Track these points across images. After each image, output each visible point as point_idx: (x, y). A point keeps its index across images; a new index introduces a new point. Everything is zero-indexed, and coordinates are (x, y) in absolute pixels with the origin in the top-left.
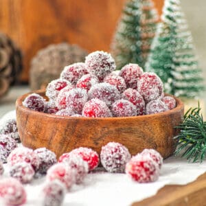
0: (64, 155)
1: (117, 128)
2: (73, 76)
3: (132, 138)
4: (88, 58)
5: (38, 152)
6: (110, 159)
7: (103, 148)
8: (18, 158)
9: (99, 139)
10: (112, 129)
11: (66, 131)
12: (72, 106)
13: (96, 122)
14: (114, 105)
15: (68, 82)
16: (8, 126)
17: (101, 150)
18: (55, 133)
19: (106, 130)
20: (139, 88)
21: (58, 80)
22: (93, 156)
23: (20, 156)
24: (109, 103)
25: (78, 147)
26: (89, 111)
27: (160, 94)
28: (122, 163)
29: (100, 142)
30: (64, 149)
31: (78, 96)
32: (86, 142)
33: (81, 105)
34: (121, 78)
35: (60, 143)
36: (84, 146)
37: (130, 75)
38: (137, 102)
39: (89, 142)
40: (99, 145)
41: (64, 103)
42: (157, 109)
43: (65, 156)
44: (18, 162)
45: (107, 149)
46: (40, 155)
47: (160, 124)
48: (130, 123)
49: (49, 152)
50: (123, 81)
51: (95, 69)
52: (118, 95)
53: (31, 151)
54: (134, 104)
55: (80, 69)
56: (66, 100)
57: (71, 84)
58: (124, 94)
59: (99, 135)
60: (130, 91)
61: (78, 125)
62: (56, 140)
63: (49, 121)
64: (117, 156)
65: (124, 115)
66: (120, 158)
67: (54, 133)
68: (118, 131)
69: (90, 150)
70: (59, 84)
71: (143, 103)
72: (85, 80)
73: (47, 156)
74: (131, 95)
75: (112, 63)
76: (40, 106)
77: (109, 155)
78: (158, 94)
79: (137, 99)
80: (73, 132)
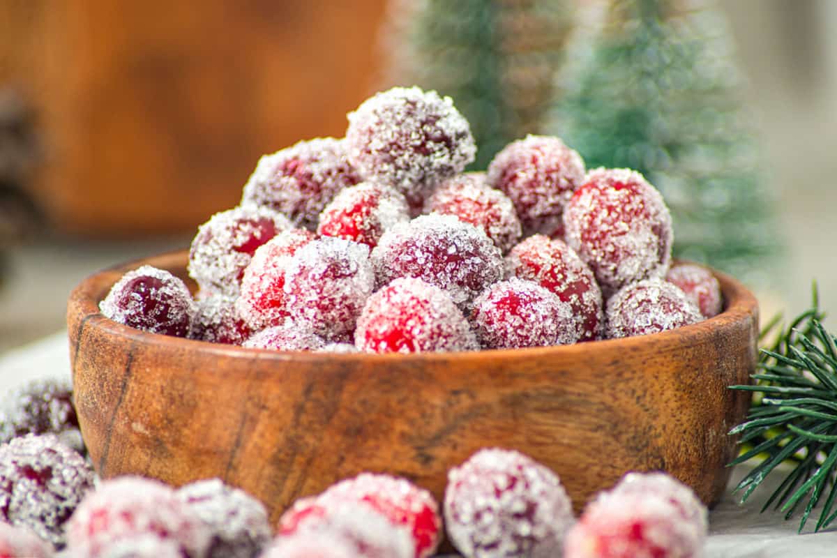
0: (300, 505)
1: (508, 391)
2: (298, 195)
3: (568, 431)
4: (361, 118)
5: (192, 500)
6: (487, 518)
7: (454, 475)
8: (118, 526)
9: (437, 439)
10: (489, 396)
11: (299, 409)
12: (311, 313)
13: (425, 372)
14: (484, 304)
15: (281, 220)
16: (28, 409)
17: (445, 483)
18: (254, 421)
19: (465, 401)
20: (574, 235)
21: (238, 213)
22: (417, 507)
23: (127, 516)
24: (462, 297)
25: (352, 476)
26: (384, 328)
27: (661, 255)
28: (539, 532)
29: (442, 453)
30: (290, 484)
31: (335, 271)
32: (385, 454)
33: (350, 307)
34: (498, 194)
35: (276, 461)
36: (376, 472)
37: (532, 184)
38: (570, 290)
39: (396, 455)
40: (436, 466)
41: (275, 303)
42: (657, 314)
43: (308, 511)
44: (117, 538)
45: (473, 479)
46: (202, 511)
47: (677, 375)
48: (558, 370)
49: (238, 496)
50: (505, 208)
51: (392, 160)
52: (494, 263)
53: (165, 493)
54: (564, 297)
55: (325, 166)
56: (287, 288)
57: (292, 226)
58: (515, 260)
59: (437, 424)
60: (539, 247)
61: (350, 387)
62: (259, 449)
63: (225, 375)
64: (519, 507)
65: (524, 341)
66: (529, 513)
67: (249, 421)
68: (514, 404)
69: (404, 487)
70: (246, 228)
71: (592, 296)
72: (357, 209)
73: (233, 513)
74: (546, 261)
75: (461, 136)
76: (175, 316)
77: (481, 502)
78: (653, 257)
79: (571, 278)
80: (329, 414)
